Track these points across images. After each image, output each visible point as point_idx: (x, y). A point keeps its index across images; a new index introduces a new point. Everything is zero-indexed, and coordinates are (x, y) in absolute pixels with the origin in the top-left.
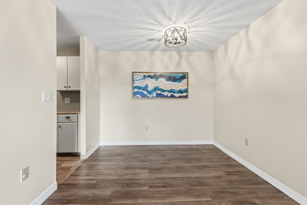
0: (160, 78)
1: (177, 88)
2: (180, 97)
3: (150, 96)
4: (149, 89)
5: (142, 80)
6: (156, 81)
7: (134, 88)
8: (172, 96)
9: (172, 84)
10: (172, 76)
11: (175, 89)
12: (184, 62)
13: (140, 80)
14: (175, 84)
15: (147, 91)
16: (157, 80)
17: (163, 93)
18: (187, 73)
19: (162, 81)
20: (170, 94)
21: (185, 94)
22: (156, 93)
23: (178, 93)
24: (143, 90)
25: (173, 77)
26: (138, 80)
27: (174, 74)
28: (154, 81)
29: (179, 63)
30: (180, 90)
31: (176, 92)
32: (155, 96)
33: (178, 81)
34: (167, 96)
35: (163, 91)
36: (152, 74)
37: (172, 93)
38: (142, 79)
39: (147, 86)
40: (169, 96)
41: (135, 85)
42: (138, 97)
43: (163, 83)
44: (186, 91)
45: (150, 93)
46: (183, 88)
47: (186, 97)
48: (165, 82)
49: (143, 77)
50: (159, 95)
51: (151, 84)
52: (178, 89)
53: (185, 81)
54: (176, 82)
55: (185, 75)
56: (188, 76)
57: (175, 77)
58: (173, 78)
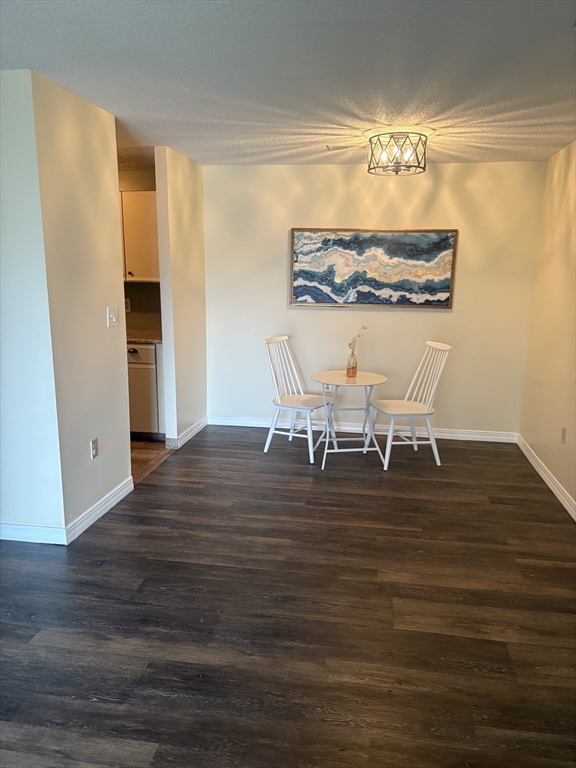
0: (369, 247)
1: (419, 277)
2: (428, 303)
3: (340, 300)
4: (338, 280)
5: (318, 254)
6: (360, 258)
7: (296, 275)
8: (404, 302)
9: (407, 265)
10: (408, 242)
11: (412, 279)
12: (446, 196)
13: (312, 252)
14: (415, 266)
15: (331, 284)
16: (360, 254)
17: (377, 293)
18: (456, 231)
19: (376, 256)
20: (396, 296)
21: (442, 296)
22: (358, 292)
23: (422, 293)
24: (320, 283)
25: (411, 244)
26: (306, 254)
27: (414, 234)
28: (353, 256)
29: (430, 202)
30: (430, 284)
31: (416, 289)
32: (355, 300)
33: (425, 256)
34: (387, 300)
35: (378, 286)
36: (347, 236)
37: (403, 293)
38: (318, 250)
39: (331, 272)
40: (394, 299)
41: (298, 267)
42: (305, 301)
43: (379, 263)
44: (447, 286)
45: (340, 290)
46: (438, 277)
47: (446, 304)
48: (385, 258)
49: (320, 245)
50: (364, 299)
51: (344, 264)
52: (422, 280)
53: (447, 255)
54: (418, 260)
55: (447, 238)
56: (456, 242)
57: (415, 245)
58: (411, 247)
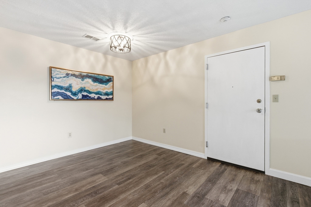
0: (86, 78)
1: (104, 90)
2: (107, 99)
3: (75, 98)
4: (74, 90)
5: (64, 79)
6: (82, 82)
7: (53, 87)
8: (99, 99)
9: (99, 86)
10: (99, 78)
11: (101, 91)
12: (109, 65)
13: (61, 78)
14: (102, 86)
15: (71, 91)
16: (83, 80)
17: (90, 95)
18: (113, 77)
19: (88, 82)
20: (96, 96)
21: (111, 97)
22: (82, 95)
23: (105, 96)
24: (65, 91)
25: (100, 79)
26: (58, 78)
27: (101, 76)
28: (80, 81)
29: (105, 66)
30: (107, 93)
31: (103, 94)
32: (81, 98)
33: (105, 84)
34: (93, 98)
35: (90, 93)
36: (77, 74)
37: (99, 96)
38: (64, 77)
39: (70, 86)
40: (96, 98)
41: (54, 84)
42: (58, 99)
43: (89, 84)
44: (112, 94)
45: (75, 94)
46: (110, 91)
47: (112, 99)
48: (92, 83)
49: (65, 75)
50: (85, 98)
51: (77, 84)
52: (104, 91)
53: (111, 84)
54: (103, 84)
55: (111, 78)
56: (113, 79)
57: (102, 80)
58: (100, 80)
